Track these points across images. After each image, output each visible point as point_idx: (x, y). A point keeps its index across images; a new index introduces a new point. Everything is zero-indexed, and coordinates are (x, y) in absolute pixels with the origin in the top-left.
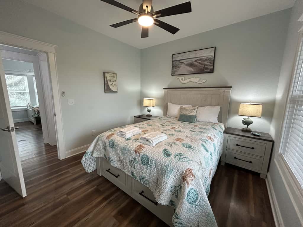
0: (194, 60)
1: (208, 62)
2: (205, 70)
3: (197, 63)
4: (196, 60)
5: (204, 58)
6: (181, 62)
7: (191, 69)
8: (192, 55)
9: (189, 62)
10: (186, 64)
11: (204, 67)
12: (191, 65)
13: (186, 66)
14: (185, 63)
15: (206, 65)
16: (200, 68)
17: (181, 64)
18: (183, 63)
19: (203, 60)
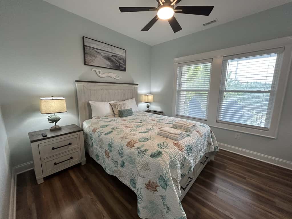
0: (111, 54)
1: (122, 61)
2: (121, 68)
3: (114, 59)
4: (113, 56)
5: (119, 56)
6: (97, 52)
7: (109, 63)
8: (109, 49)
9: (106, 55)
10: (103, 56)
11: (120, 65)
12: (108, 59)
13: (103, 58)
14: (102, 54)
15: (121, 63)
16: (117, 65)
17: (97, 53)
18: (99, 53)
19: (118, 58)
